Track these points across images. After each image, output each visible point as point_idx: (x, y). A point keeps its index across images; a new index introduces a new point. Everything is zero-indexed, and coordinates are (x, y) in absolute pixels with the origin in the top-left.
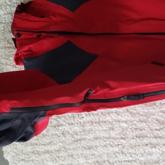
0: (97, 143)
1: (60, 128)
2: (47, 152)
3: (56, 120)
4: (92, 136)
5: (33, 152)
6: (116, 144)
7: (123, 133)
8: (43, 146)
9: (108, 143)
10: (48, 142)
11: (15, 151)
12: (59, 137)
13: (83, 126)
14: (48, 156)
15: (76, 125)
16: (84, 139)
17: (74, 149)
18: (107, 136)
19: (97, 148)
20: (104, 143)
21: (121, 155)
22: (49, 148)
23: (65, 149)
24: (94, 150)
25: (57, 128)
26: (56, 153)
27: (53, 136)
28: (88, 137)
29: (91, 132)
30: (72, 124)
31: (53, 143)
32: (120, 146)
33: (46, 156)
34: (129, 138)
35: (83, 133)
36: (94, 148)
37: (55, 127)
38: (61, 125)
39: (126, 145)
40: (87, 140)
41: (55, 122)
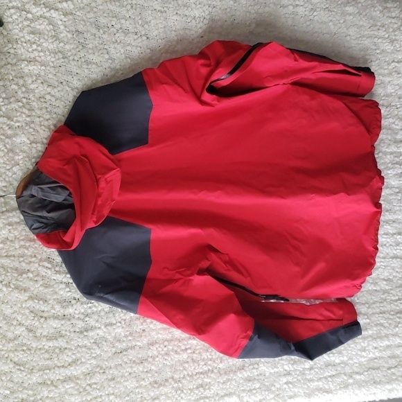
0: (153, 351)
1: (91, 334)
2: (68, 379)
3: (83, 320)
4: (145, 341)
5: (44, 383)
6: (183, 348)
8: (62, 370)
9: (170, 348)
10: (70, 360)
12: (89, 349)
13: (129, 326)
14: (72, 385)
15: (119, 324)
16: (133, 348)
17: (116, 366)
18: (169, 337)
19: (154, 360)
20: (165, 349)
21: (191, 365)
22: (68, 372)
23: (101, 368)
24: (150, 363)
25: (86, 334)
26: (86, 379)
27: (79, 349)
28: (138, 344)
29: (144, 334)
30: (111, 324)
31: (79, 362)
32: (189, 351)
33: (67, 387)
35: (130, 338)
36: (150, 360)
37: (81, 332)
38: (92, 328)
39: (198, 347)
40: (137, 348)
41: (80, 324)
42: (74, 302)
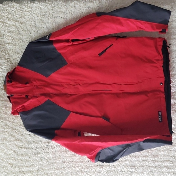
0: (64, 165)
1: (39, 155)
2: (29, 171)
3: (36, 150)
4: (61, 161)
5: (20, 172)
6: (77, 165)
7: (82, 158)
8: (27, 168)
9: (72, 165)
10: (30, 165)
11: (7, 171)
12: (38, 161)
13: (55, 154)
14: (30, 174)
15: (50, 153)
16: (56, 163)
17: (48, 169)
18: (71, 160)
19: (64, 169)
20: (69, 165)
21: (80, 173)
22: (31, 169)
23: (43, 169)
24: (62, 170)
26: (36, 172)
27: (34, 161)
28: (58, 162)
29: (60, 158)
30: (47, 152)
31: (34, 166)
32: (80, 167)
33: (29, 175)
34: (85, 162)
35: (54, 159)
36: (63, 169)
37: (35, 154)
38: (39, 153)
39: (84, 166)
40: (57, 163)
41: (35, 151)
42: (32, 142)
